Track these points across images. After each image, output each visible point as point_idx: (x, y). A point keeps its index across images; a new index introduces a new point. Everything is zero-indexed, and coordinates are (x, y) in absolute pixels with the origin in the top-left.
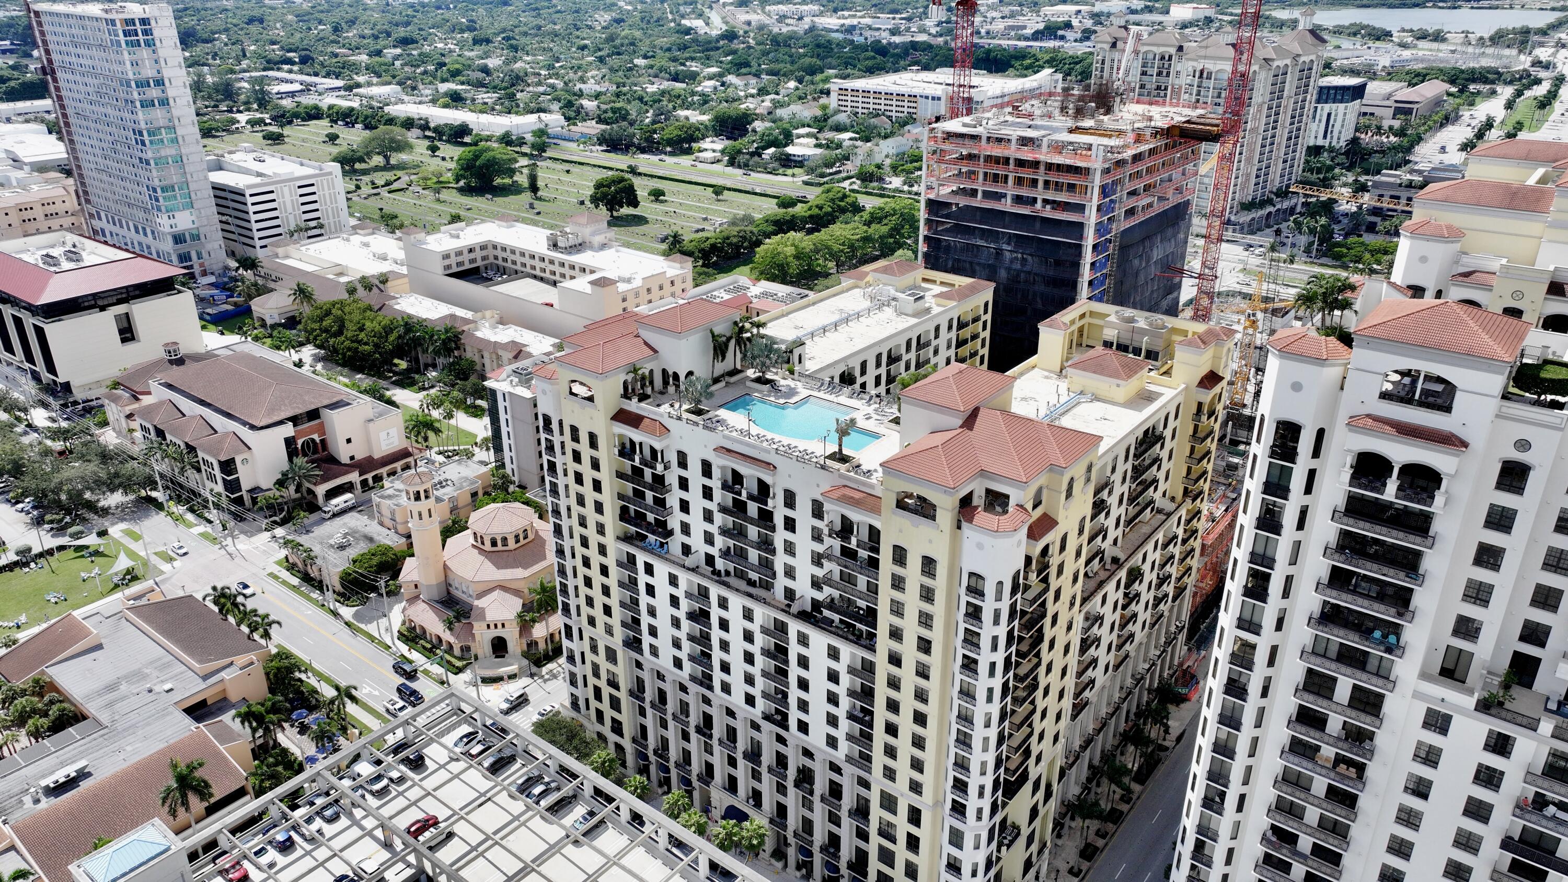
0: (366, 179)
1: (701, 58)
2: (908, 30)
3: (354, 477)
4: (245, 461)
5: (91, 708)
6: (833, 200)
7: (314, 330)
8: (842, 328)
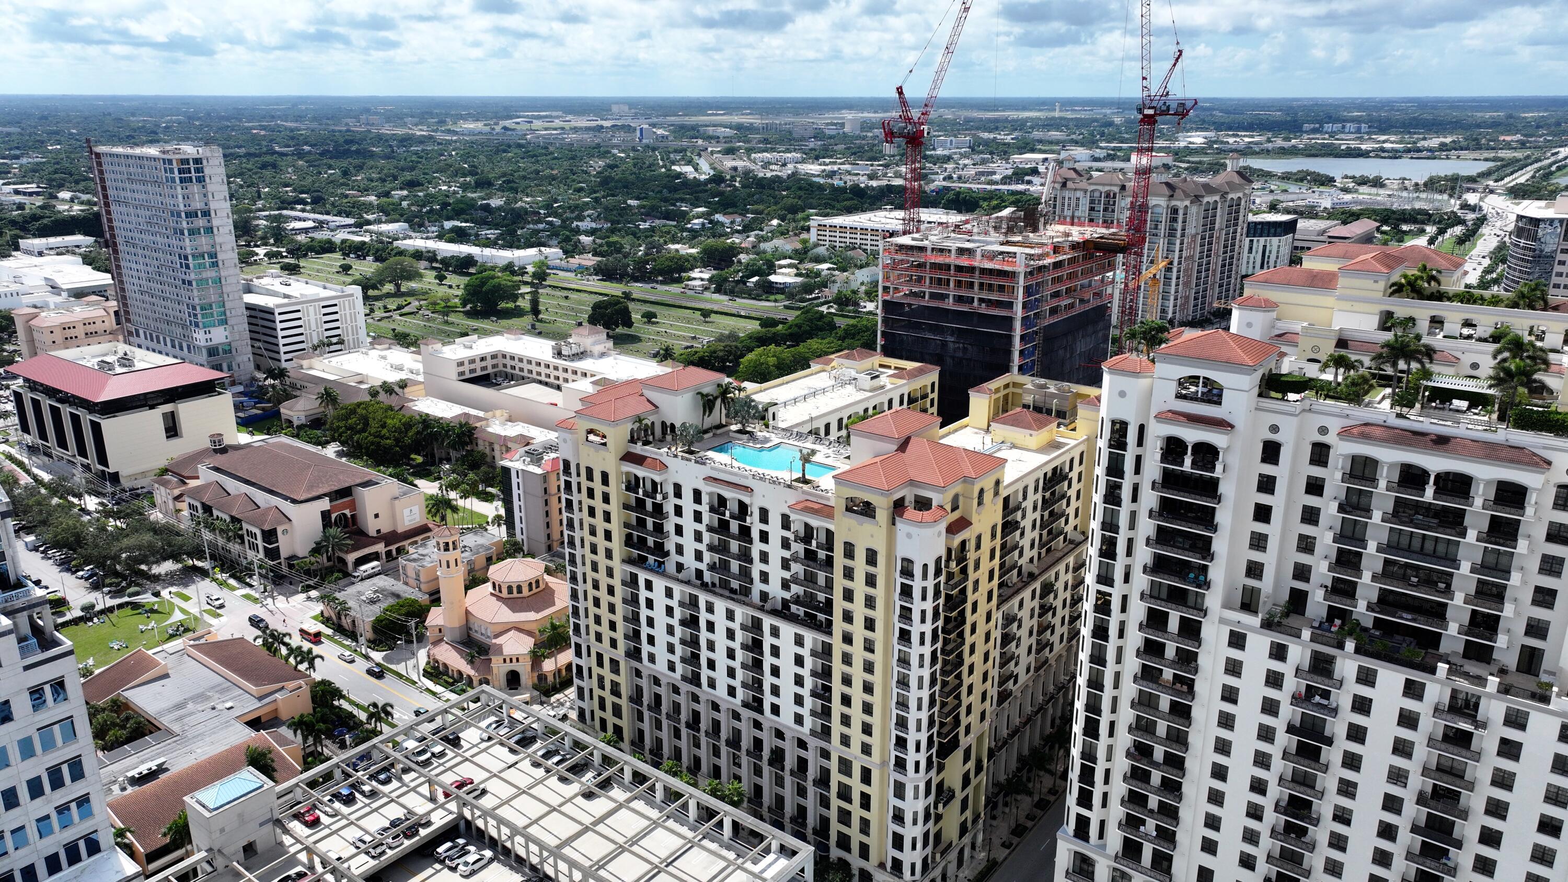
0: (379, 304)
1: (690, 199)
2: (885, 175)
3: (380, 548)
4: (285, 532)
5: (165, 721)
6: (810, 320)
7: (339, 427)
8: (811, 400)
